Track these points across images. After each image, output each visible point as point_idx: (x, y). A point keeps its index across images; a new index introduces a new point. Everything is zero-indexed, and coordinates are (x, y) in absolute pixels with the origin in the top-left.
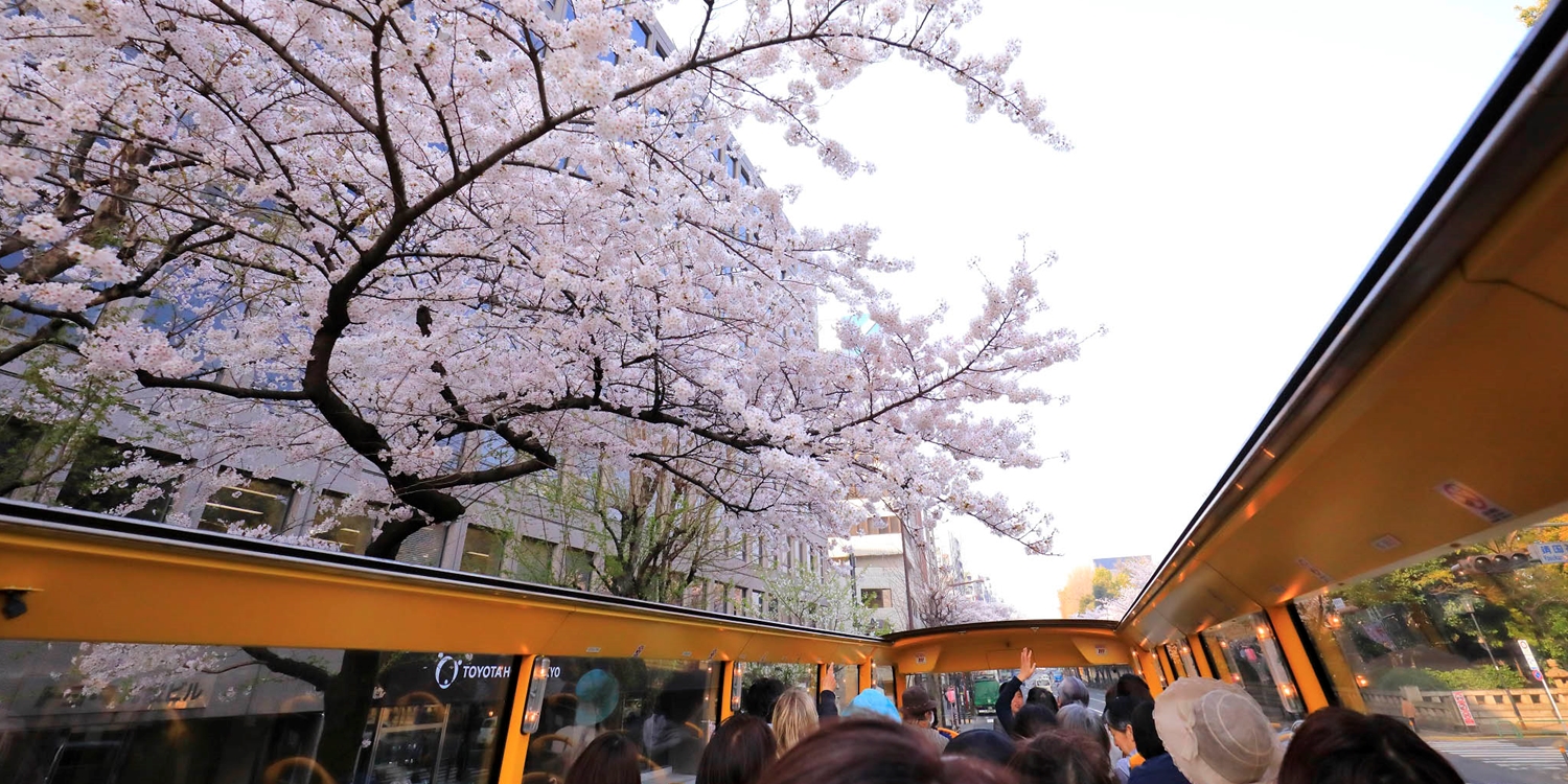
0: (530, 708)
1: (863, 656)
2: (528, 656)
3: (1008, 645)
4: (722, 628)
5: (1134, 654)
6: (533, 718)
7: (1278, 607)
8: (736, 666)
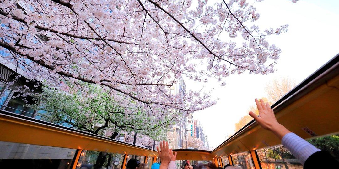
0: (79, 163)
1: (155, 155)
2: (81, 150)
3: (187, 155)
4: (126, 146)
5: (214, 158)
6: (79, 165)
7: (253, 151)
8: (128, 155)
